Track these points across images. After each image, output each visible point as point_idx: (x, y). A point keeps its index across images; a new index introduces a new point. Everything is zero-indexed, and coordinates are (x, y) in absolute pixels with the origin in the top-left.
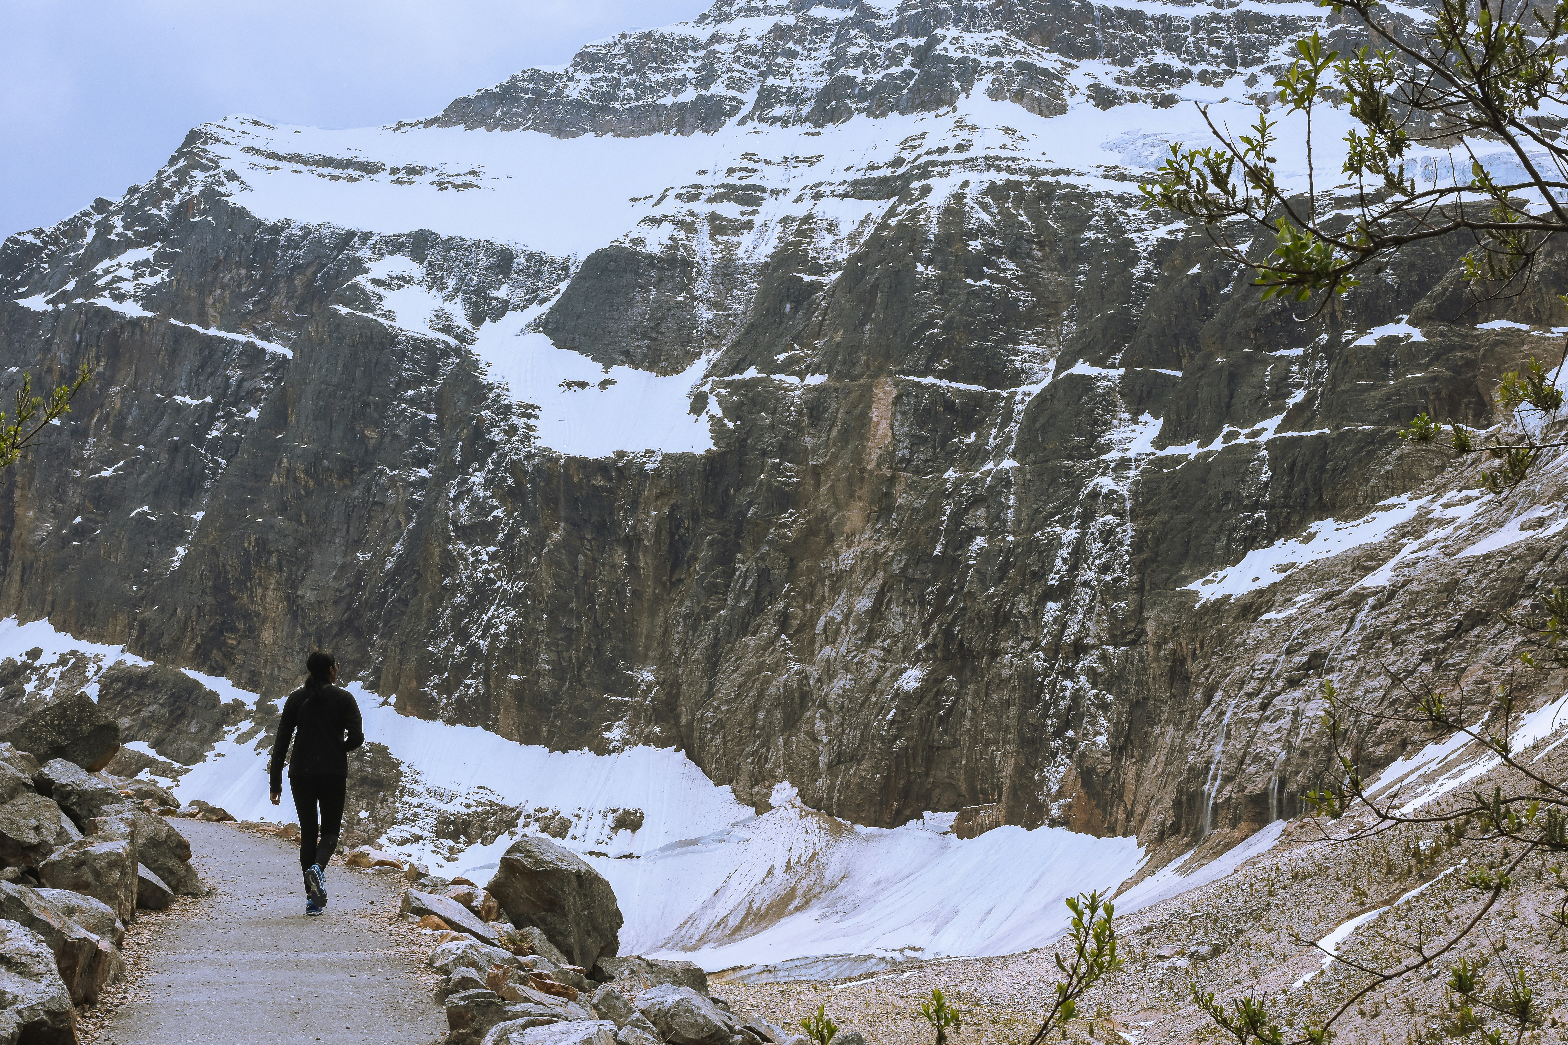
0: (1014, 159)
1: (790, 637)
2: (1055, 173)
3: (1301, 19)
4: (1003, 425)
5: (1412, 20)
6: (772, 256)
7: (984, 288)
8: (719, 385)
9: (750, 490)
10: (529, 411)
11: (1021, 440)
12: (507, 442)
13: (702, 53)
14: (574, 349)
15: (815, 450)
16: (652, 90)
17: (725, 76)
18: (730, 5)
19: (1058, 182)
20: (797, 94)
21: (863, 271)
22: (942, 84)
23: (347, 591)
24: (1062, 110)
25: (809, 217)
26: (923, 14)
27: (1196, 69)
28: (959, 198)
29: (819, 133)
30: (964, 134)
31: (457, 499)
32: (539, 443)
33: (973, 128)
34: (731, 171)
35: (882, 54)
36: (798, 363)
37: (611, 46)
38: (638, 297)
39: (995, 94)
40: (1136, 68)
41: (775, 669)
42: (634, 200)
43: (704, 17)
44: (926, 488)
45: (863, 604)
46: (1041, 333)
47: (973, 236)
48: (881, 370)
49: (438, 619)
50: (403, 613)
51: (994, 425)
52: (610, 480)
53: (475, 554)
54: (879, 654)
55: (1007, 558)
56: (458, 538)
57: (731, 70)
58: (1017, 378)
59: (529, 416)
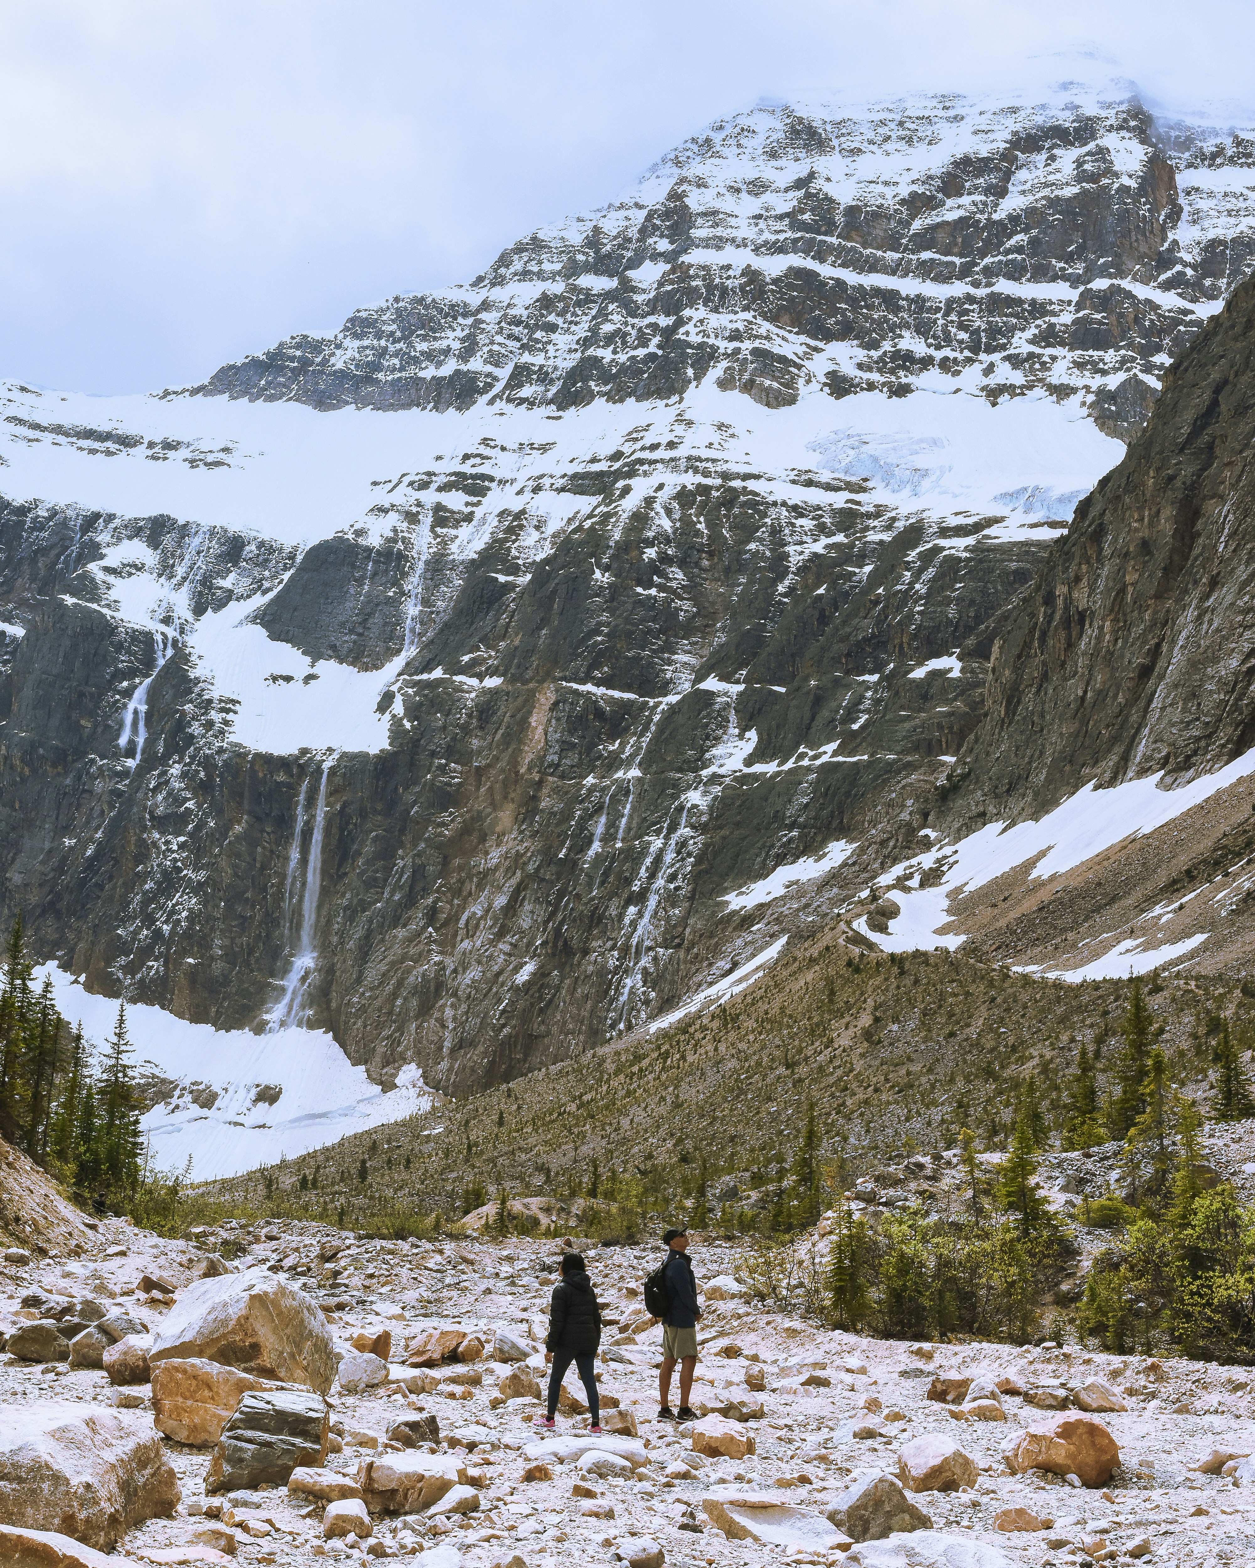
0: (714, 461)
1: (436, 930)
2: (746, 477)
3: (1051, 303)
4: (642, 735)
5: (1159, 307)
6: (479, 553)
7: (649, 597)
8: (407, 684)
9: (417, 789)
10: (229, 705)
11: (649, 751)
12: (203, 736)
13: (470, 321)
14: (287, 641)
15: (479, 752)
16: (416, 361)
17: (486, 349)
18: (507, 267)
19: (745, 488)
20: (547, 374)
21: (549, 574)
22: (677, 370)
23: (51, 875)
24: (792, 400)
25: (523, 512)
26: (678, 290)
27: (938, 355)
28: (649, 501)
29: (560, 418)
30: (679, 429)
31: (156, 790)
32: (232, 738)
33: (690, 423)
34: (466, 457)
35: (634, 333)
36: (481, 664)
37: (383, 311)
38: (352, 591)
39: (724, 384)
40: (880, 353)
41: (418, 959)
42: (375, 483)
43: (480, 279)
44: (566, 793)
45: (501, 901)
46: (696, 643)
47: (650, 543)
48: (547, 676)
49: (129, 903)
50: (99, 897)
51: (634, 734)
52: (292, 776)
53: (167, 843)
54: (506, 948)
55: (612, 863)
56: (153, 827)
57: (492, 343)
58: (664, 688)
59: (228, 711)
